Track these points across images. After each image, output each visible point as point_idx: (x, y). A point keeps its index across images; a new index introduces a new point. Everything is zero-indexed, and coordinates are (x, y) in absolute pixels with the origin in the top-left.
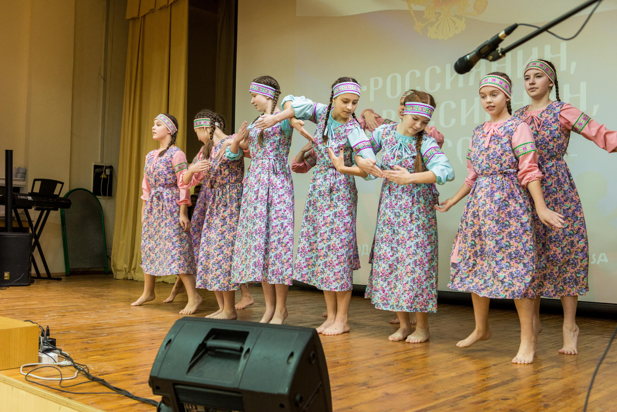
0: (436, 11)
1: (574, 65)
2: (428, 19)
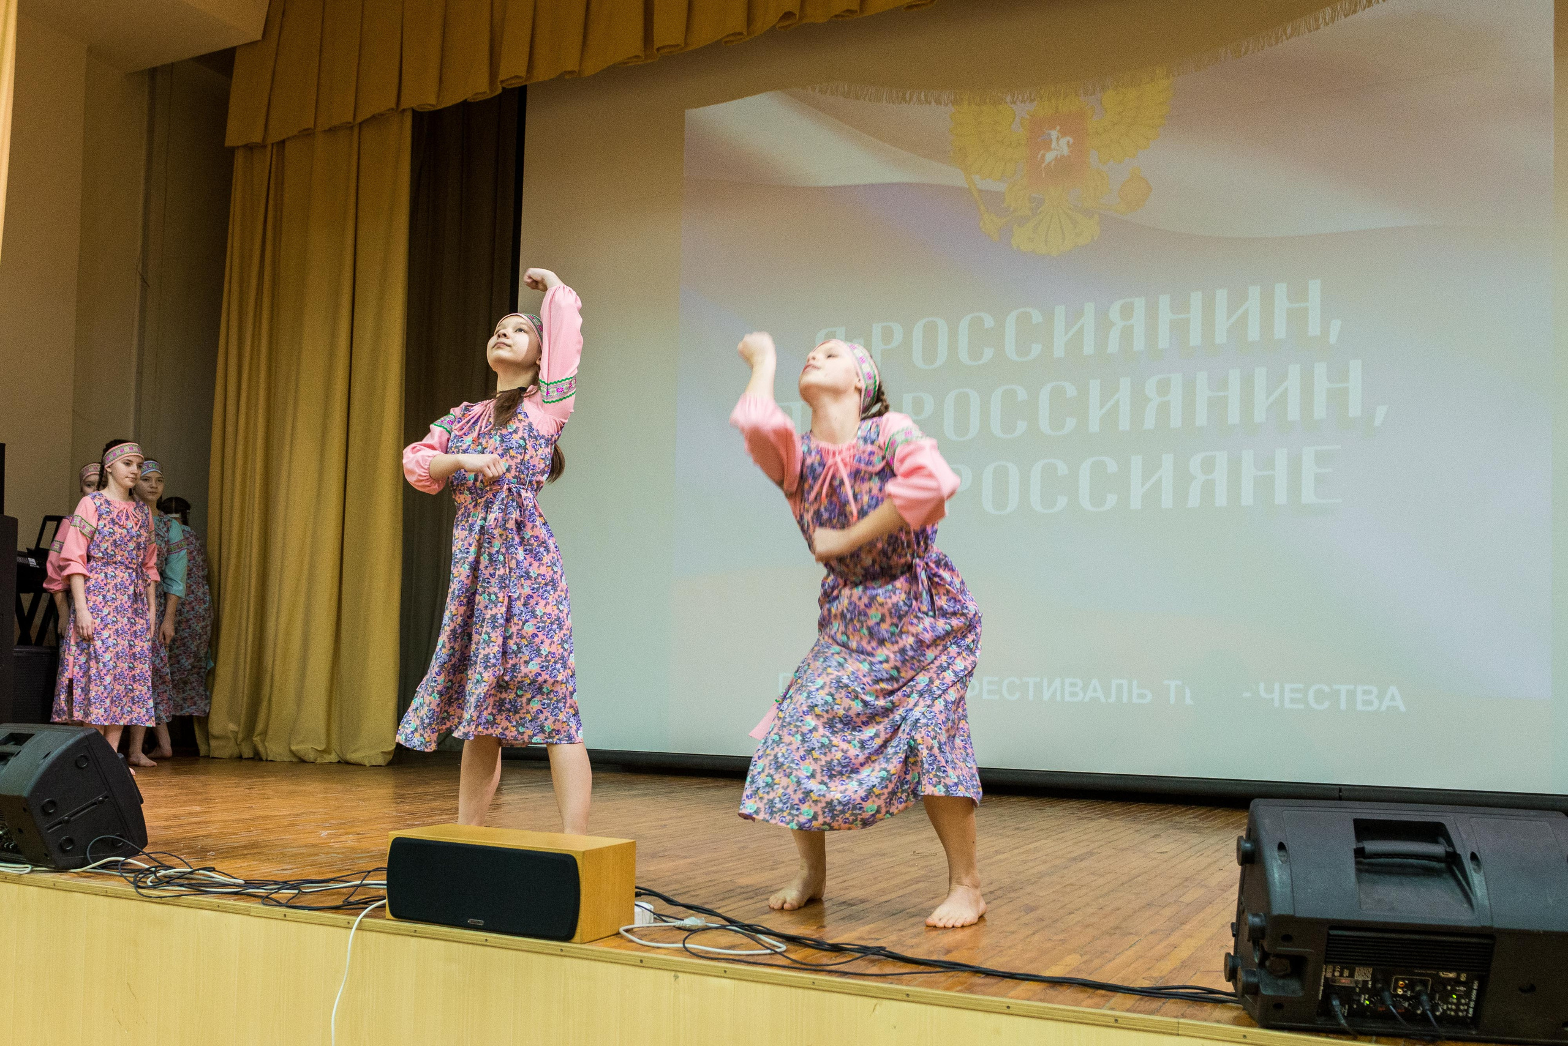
0: (1034, 195)
1: (1336, 326)
2: (1012, 209)
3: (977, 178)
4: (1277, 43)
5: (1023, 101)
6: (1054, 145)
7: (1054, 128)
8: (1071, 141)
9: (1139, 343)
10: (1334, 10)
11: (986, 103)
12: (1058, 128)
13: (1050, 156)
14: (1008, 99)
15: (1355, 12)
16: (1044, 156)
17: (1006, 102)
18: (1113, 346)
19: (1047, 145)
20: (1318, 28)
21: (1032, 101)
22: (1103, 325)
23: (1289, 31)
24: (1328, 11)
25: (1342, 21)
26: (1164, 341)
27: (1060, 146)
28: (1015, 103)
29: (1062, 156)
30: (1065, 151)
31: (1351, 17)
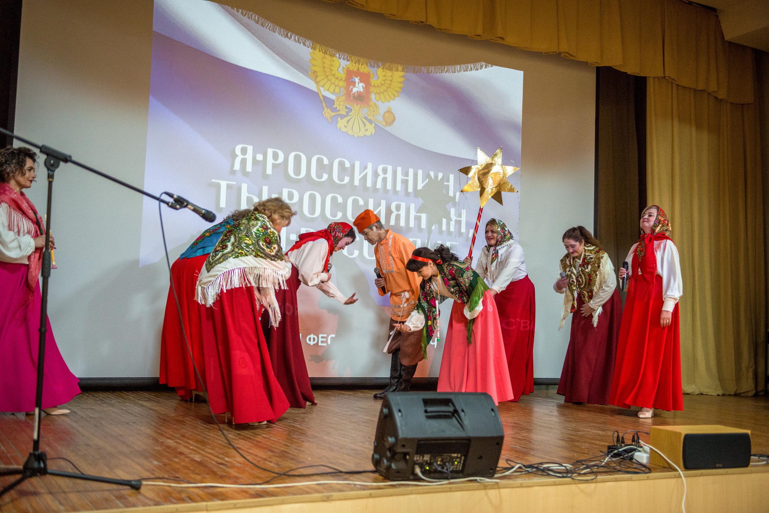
2: (338, 109)
3: (322, 89)
4: (442, 73)
5: (343, 59)
6: (357, 85)
7: (357, 78)
8: (364, 86)
9: (389, 186)
10: (460, 67)
11: (327, 54)
12: (359, 78)
13: (355, 90)
14: (337, 55)
15: (467, 71)
16: (352, 88)
17: (336, 57)
18: (379, 185)
19: (354, 84)
20: (455, 72)
21: (348, 60)
22: (376, 175)
23: (446, 69)
24: (459, 67)
25: (462, 73)
26: (399, 188)
27: (359, 87)
28: (340, 59)
29: (360, 92)
30: (362, 90)
31: (466, 72)
